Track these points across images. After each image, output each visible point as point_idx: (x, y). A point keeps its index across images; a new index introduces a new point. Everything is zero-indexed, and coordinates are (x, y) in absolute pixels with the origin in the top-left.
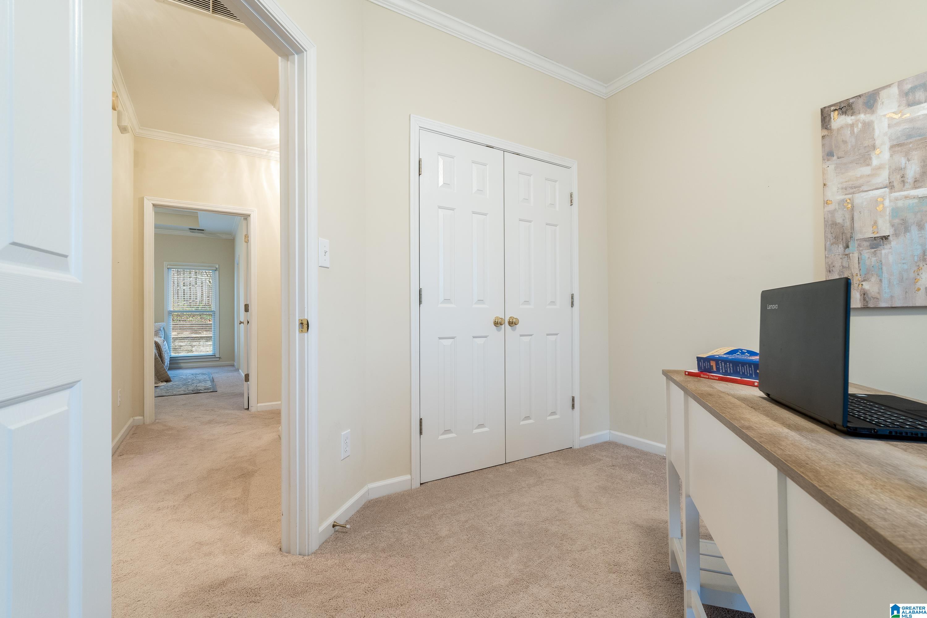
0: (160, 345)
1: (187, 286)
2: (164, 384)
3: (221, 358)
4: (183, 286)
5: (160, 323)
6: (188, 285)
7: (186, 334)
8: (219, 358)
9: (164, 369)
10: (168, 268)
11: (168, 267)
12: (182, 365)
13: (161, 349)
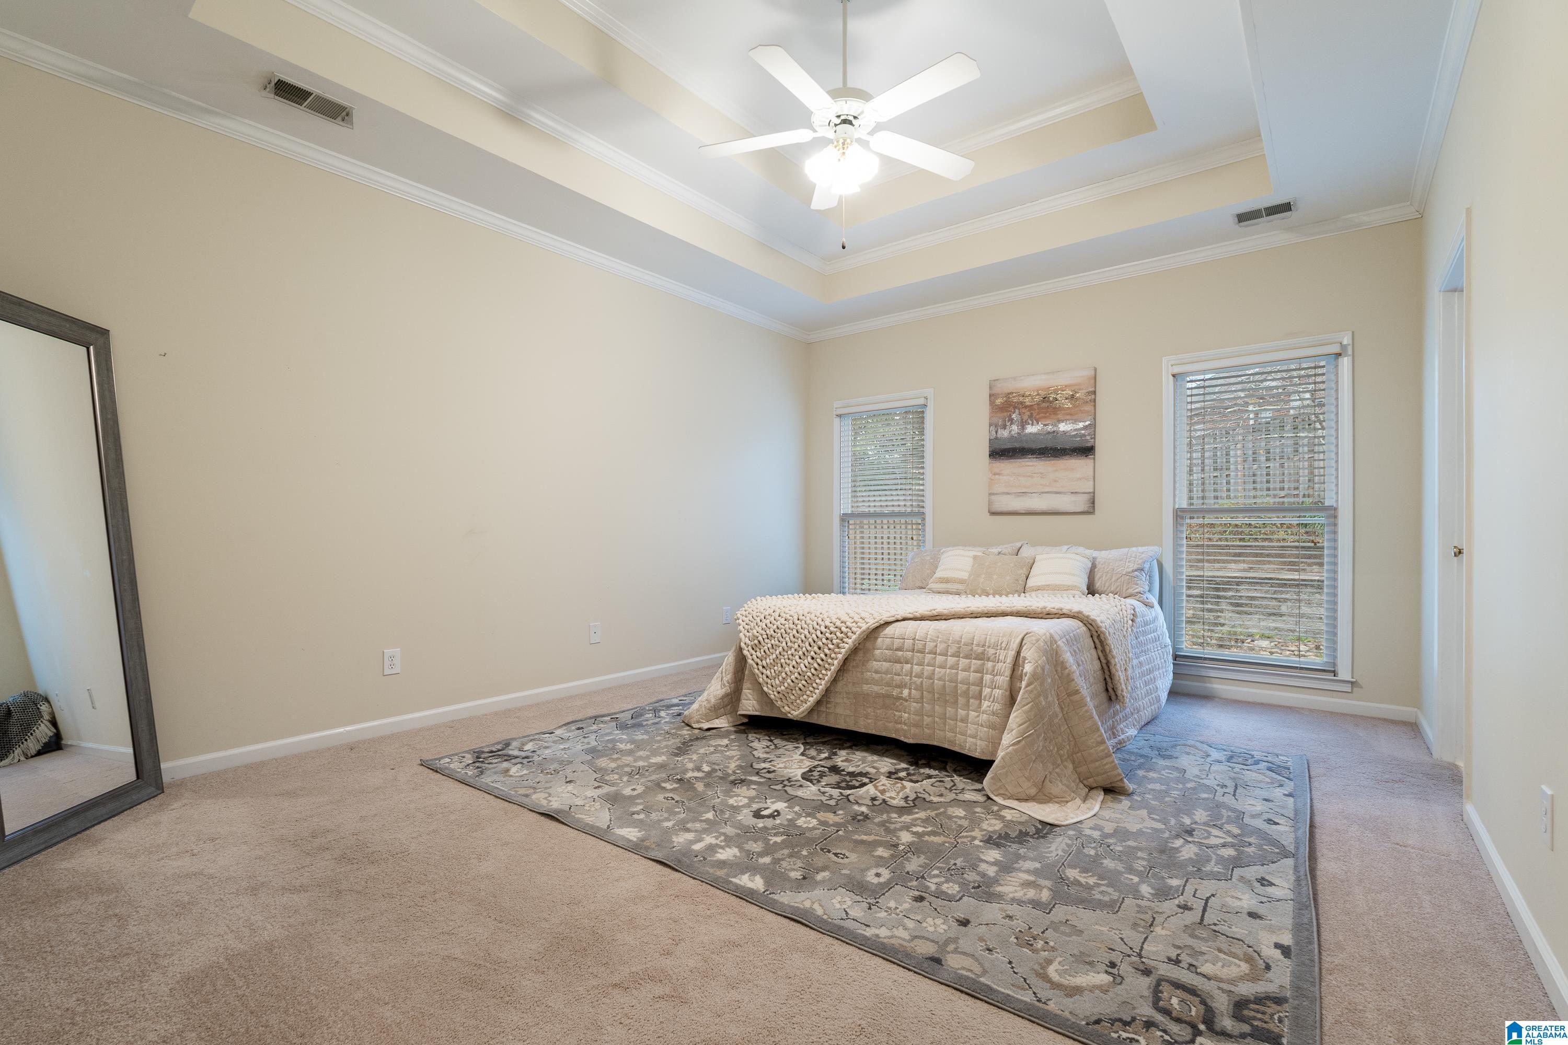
0: (1104, 633)
1: (1275, 459)
2: (1096, 803)
3: (1361, 687)
4: (1267, 460)
5: (1141, 549)
6: (1278, 460)
7: (1267, 571)
8: (1352, 683)
9: (1099, 739)
10: (1174, 376)
11: (1176, 370)
12: (1219, 687)
13: (1107, 648)
